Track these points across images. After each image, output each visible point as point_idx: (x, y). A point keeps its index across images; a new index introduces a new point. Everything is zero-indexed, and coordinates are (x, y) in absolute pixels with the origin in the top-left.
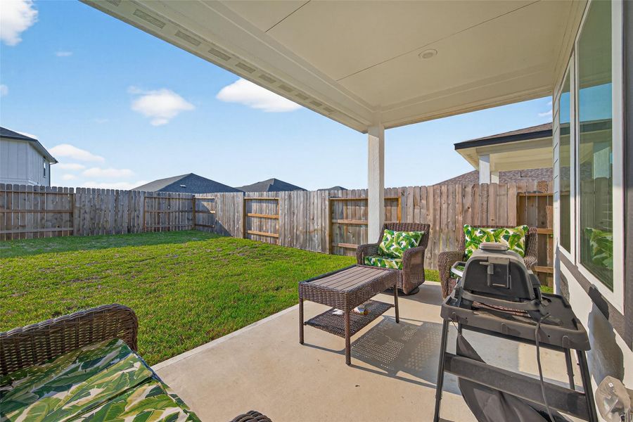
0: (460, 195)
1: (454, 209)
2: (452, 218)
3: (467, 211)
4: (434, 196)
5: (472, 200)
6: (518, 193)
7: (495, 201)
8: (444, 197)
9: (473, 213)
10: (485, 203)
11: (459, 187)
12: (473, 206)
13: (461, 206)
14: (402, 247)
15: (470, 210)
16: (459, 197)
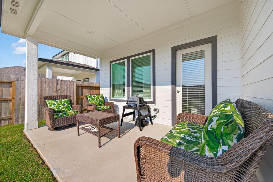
0: (55, 84)
1: (53, 90)
2: (51, 94)
3: (59, 90)
4: (41, 83)
5: (61, 86)
6: (77, 85)
7: (70, 87)
8: (47, 84)
9: (61, 91)
10: (66, 88)
11: (55, 80)
12: (61, 88)
13: (56, 88)
14: (66, 106)
15: (60, 90)
16: (55, 85)
